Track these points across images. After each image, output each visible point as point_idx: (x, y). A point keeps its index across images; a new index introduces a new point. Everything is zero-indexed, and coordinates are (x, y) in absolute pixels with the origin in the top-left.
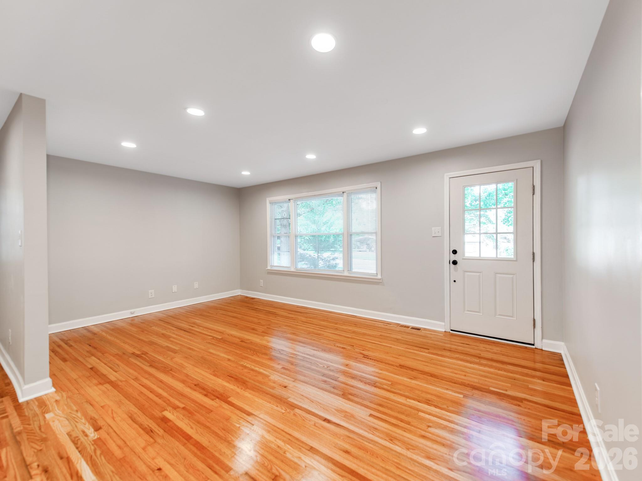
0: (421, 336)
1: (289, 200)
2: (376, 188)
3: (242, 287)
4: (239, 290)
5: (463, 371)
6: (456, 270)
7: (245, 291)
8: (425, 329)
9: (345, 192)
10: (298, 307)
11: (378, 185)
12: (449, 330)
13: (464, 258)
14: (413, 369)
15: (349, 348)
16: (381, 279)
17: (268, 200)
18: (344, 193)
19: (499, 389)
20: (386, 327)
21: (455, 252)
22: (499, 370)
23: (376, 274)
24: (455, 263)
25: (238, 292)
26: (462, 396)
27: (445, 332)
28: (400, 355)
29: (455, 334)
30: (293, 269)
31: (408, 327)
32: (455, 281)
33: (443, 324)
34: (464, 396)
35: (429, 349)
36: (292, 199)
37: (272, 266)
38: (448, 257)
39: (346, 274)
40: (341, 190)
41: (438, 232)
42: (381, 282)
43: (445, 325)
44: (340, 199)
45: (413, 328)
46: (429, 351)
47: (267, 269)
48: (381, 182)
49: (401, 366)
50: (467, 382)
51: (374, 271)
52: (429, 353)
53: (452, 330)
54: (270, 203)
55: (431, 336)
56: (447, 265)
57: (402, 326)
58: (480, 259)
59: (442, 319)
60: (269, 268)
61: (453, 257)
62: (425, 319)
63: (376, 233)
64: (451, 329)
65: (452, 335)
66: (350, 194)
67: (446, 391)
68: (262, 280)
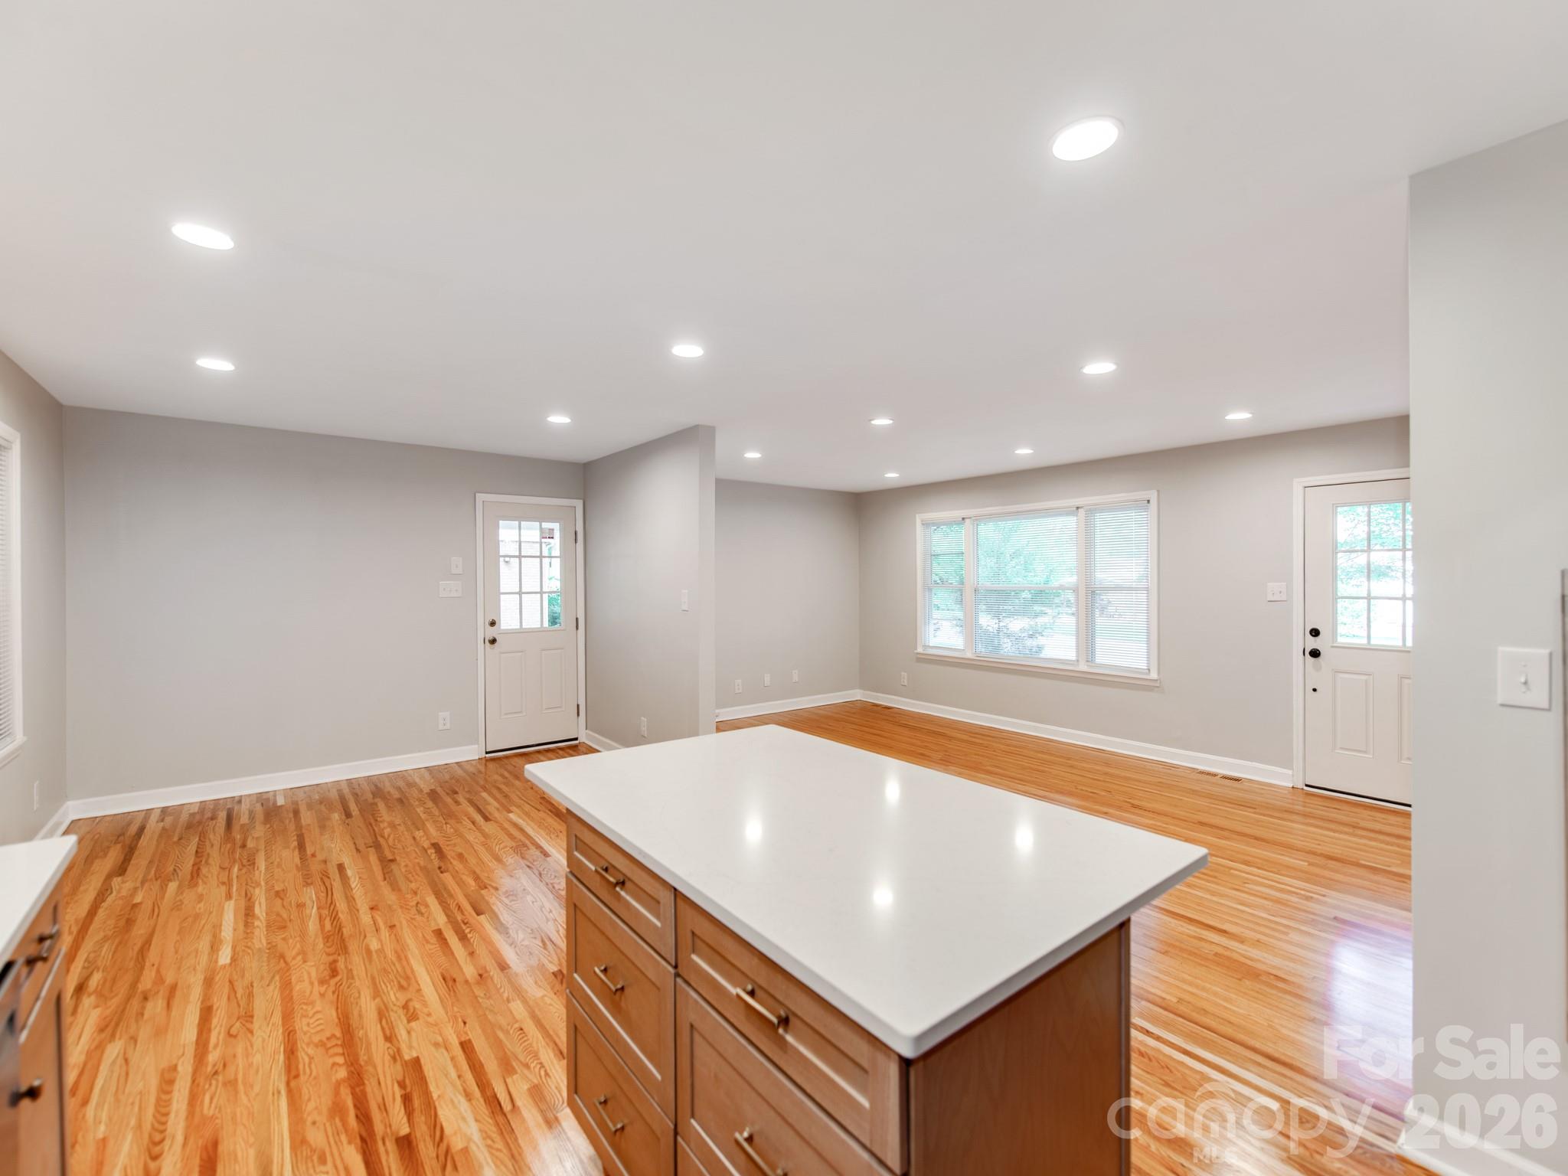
0: (1242, 790)
1: (963, 519)
2: (1148, 501)
3: (864, 685)
4: (858, 691)
5: (1317, 840)
6: (1318, 669)
7: (869, 692)
8: (1250, 781)
9: (1082, 507)
10: (982, 727)
11: (1153, 495)
12: (1301, 785)
13: (1335, 645)
14: (1222, 829)
15: (1103, 793)
16: (1157, 680)
17: (919, 518)
18: (1080, 510)
19: (1376, 863)
20: (1169, 771)
21: (1315, 633)
22: (1387, 844)
23: (1147, 671)
24: (1315, 654)
25: (857, 695)
26: (1306, 864)
27: (1293, 787)
28: (1199, 811)
29: (1313, 791)
30: (969, 655)
31: (1215, 775)
32: (1315, 690)
33: (1290, 772)
34: (1309, 865)
35: (1255, 809)
36: (970, 518)
37: (925, 647)
38: (1301, 641)
39: (1083, 667)
40: (1074, 504)
41: (1280, 592)
42: (1157, 687)
43: (1293, 776)
44: (1071, 522)
45: (1225, 777)
46: (1257, 811)
47: (916, 651)
48: (1158, 491)
49: (1201, 823)
50: (1319, 852)
51: (1142, 665)
52: (1255, 813)
53: (1307, 785)
54: (923, 524)
55: (1263, 792)
56: (1298, 661)
57: (1202, 773)
58: (1369, 649)
59: (1287, 763)
60: (920, 650)
61: (1312, 643)
62: (1252, 761)
63: (1147, 589)
64: (1307, 783)
65: (1308, 794)
66: (1091, 511)
67: (1279, 857)
68: (905, 672)
